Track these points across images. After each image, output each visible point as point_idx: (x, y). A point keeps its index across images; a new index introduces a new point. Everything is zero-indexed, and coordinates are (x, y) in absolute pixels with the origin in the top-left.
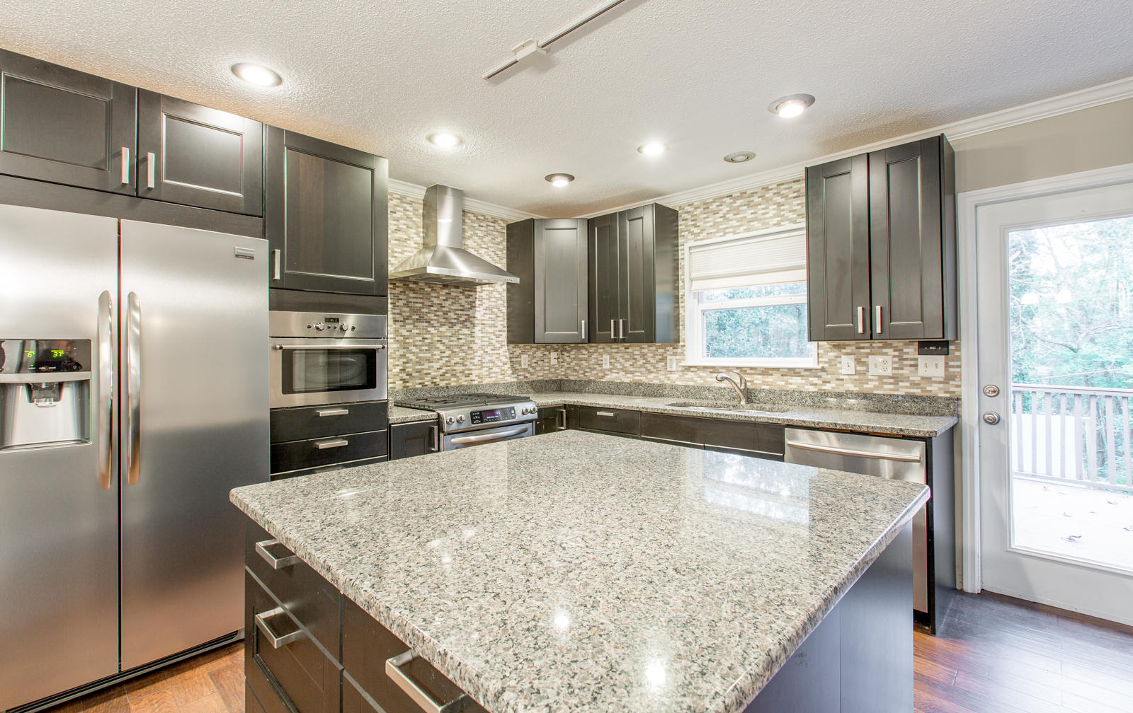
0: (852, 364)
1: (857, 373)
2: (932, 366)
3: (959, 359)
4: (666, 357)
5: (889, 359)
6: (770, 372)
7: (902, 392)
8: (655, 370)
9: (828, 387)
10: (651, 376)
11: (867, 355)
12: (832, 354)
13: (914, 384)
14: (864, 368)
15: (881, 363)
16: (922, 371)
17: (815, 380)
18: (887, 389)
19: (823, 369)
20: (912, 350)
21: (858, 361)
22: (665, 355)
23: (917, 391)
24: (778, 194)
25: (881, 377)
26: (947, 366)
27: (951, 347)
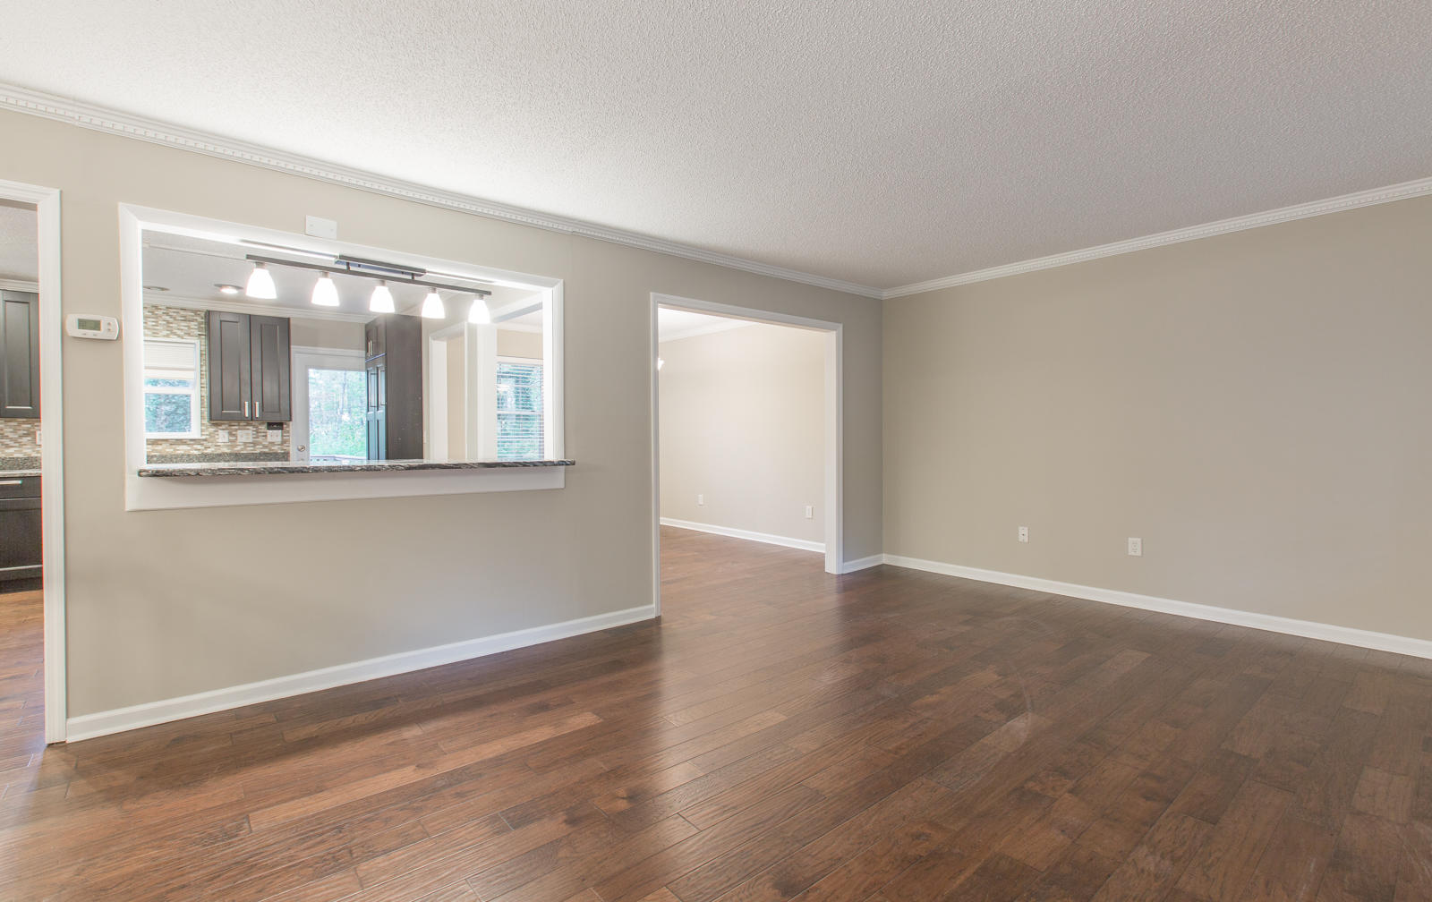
0: (227, 435)
1: (230, 441)
2: (274, 436)
3: (288, 432)
4: (35, 432)
5: (250, 432)
6: (160, 442)
7: (258, 451)
8: (17, 445)
9: (209, 451)
10: (12, 450)
11: (236, 430)
12: (212, 430)
13: (265, 447)
14: (234, 438)
15: (245, 436)
16: (269, 439)
17: (199, 447)
18: (249, 450)
19: (205, 440)
20: (263, 428)
21: (230, 434)
22: (32, 430)
23: (266, 450)
24: (167, 314)
25: (245, 443)
26: (282, 436)
27: (285, 426)
